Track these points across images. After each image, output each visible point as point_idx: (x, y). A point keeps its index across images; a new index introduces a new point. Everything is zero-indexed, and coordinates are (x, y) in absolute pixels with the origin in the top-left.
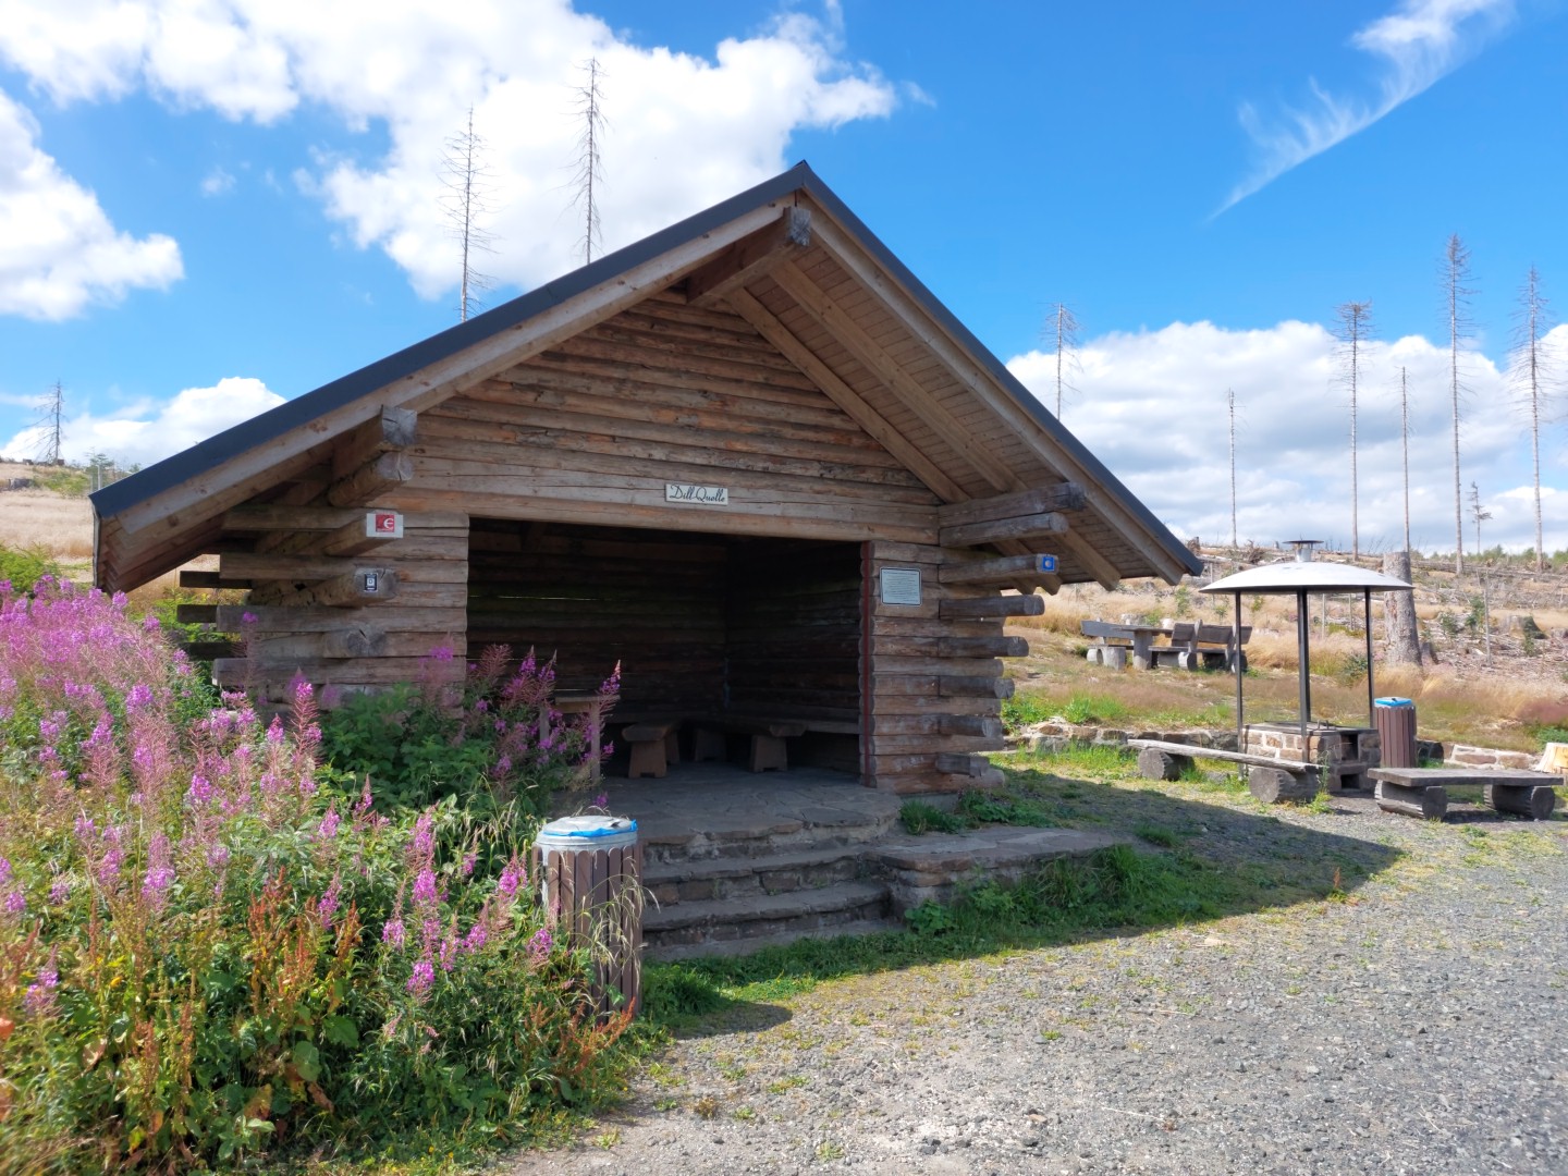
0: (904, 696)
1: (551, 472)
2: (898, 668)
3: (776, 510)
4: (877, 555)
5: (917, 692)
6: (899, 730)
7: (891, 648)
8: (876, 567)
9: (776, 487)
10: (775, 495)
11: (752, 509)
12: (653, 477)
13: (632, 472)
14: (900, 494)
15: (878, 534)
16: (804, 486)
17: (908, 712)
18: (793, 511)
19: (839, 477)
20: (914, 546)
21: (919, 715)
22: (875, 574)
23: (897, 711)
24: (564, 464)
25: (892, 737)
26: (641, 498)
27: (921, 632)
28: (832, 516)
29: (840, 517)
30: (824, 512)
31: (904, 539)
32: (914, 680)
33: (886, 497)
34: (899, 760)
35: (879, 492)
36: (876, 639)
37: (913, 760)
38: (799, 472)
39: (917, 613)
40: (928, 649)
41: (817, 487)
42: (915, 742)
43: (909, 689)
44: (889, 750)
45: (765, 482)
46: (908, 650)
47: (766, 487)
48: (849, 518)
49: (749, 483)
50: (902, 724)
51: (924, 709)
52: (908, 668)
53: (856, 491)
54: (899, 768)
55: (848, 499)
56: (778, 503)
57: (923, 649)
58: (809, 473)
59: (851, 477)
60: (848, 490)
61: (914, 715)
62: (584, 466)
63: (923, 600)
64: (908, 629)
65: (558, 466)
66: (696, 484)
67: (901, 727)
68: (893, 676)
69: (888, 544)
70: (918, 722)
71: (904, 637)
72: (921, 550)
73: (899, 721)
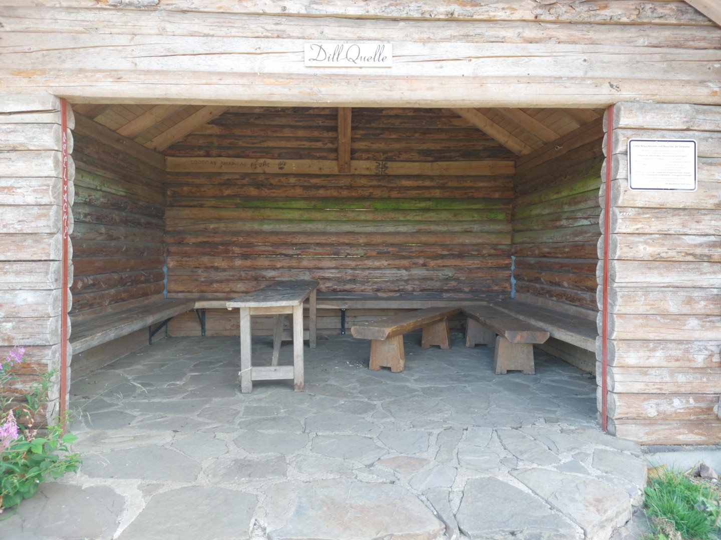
0: (665, 315)
1: (155, 39)
2: (655, 278)
3: (466, 69)
4: (624, 121)
5: (686, 310)
6: (653, 361)
7: (644, 250)
8: (621, 138)
9: (466, 37)
10: (463, 49)
11: (430, 69)
12: (290, 37)
13: (260, 32)
14: (666, 34)
15: (626, 93)
16: (509, 33)
17: (670, 337)
18: (489, 68)
19: (564, 18)
20: (687, 107)
21: (688, 342)
22: (621, 148)
23: (652, 336)
24: (170, 27)
25: (643, 370)
26: (271, 65)
27: (694, 228)
28: (553, 72)
29: (565, 72)
30: (541, 66)
31: (671, 97)
32: (682, 294)
33: (641, 41)
34: (653, 402)
35: (631, 33)
36: (619, 238)
37: (677, 402)
38: (501, 15)
39: (689, 201)
40: (706, 251)
41: (529, 33)
42: (681, 378)
43: (672, 305)
44: (637, 387)
45: (448, 33)
46: (672, 253)
47: (451, 39)
48: (580, 74)
49: (425, 36)
50: (659, 353)
51: (697, 335)
52: (673, 278)
53: (592, 35)
54: (652, 412)
55: (579, 47)
56: (469, 59)
57: (698, 251)
58: (517, 15)
59: (585, 16)
60: (578, 34)
61: (680, 342)
62: (196, 28)
63: (700, 183)
64: (673, 224)
65: (162, 32)
66: (347, 40)
67: (658, 357)
68: (646, 289)
69: (641, 106)
70: (687, 351)
71: (666, 235)
72: (698, 112)
73: (654, 350)
